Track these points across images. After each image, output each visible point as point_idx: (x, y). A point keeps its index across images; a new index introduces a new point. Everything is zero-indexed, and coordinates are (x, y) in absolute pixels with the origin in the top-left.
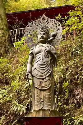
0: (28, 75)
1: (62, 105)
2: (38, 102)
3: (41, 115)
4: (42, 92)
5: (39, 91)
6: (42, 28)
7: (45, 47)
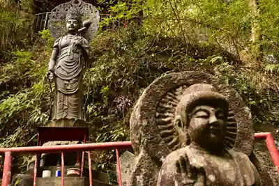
0: (49, 74)
1: (98, 115)
2: (60, 109)
3: (62, 125)
4: (66, 97)
5: (62, 96)
6: (73, 14)
7: (74, 39)
